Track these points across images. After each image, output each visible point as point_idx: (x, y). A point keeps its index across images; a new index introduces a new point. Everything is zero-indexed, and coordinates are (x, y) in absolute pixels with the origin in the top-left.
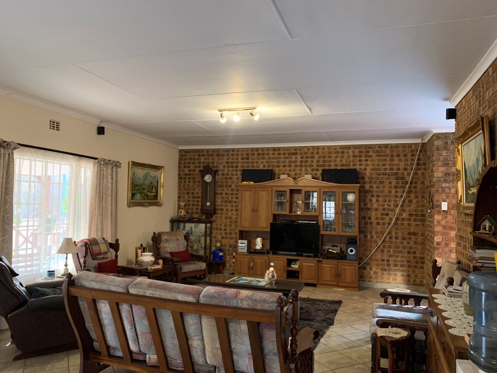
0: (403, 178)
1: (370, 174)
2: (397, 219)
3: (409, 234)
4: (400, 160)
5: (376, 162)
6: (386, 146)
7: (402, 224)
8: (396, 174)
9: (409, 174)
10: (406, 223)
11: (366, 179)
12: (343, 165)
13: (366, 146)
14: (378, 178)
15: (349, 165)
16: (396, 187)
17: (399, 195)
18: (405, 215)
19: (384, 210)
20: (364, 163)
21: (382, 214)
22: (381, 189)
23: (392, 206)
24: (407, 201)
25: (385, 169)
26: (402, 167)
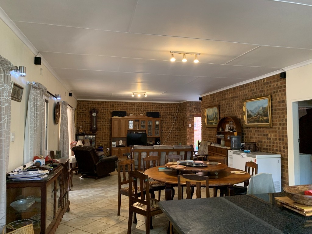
0: (173, 116)
1: (163, 114)
2: (172, 130)
3: (176, 136)
4: (172, 109)
5: (165, 110)
6: (168, 104)
7: (173, 132)
8: (171, 114)
9: (175, 114)
10: (174, 132)
11: (161, 116)
12: (153, 110)
13: (161, 103)
14: (165, 116)
15: (155, 110)
16: (171, 119)
17: (172, 122)
18: (174, 129)
19: (167, 127)
20: (160, 110)
21: (167, 129)
22: (166, 119)
23: (170, 126)
24: (175, 124)
25: (168, 112)
26: (173, 112)
